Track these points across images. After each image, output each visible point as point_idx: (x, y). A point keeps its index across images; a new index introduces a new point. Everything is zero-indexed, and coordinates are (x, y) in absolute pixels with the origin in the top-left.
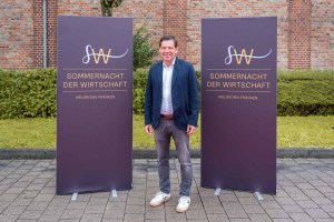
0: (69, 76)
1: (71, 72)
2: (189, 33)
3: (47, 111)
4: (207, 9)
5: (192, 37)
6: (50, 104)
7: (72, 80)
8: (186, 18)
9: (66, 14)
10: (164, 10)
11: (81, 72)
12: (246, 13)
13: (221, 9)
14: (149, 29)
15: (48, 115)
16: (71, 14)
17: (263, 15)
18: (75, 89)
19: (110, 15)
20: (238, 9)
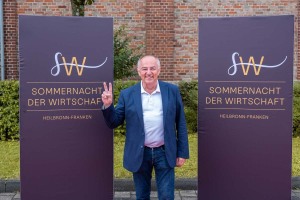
0: (35, 91)
1: (38, 86)
2: (177, 36)
3: (6, 132)
4: (199, 7)
5: (180, 41)
6: (9, 124)
7: (38, 96)
8: (173, 17)
9: (27, 13)
10: (147, 8)
11: (49, 86)
12: (246, 11)
13: (216, 7)
14: (129, 32)
15: (8, 138)
16: (33, 14)
17: (267, 14)
18: (42, 107)
19: (82, 15)
20: (236, 6)
